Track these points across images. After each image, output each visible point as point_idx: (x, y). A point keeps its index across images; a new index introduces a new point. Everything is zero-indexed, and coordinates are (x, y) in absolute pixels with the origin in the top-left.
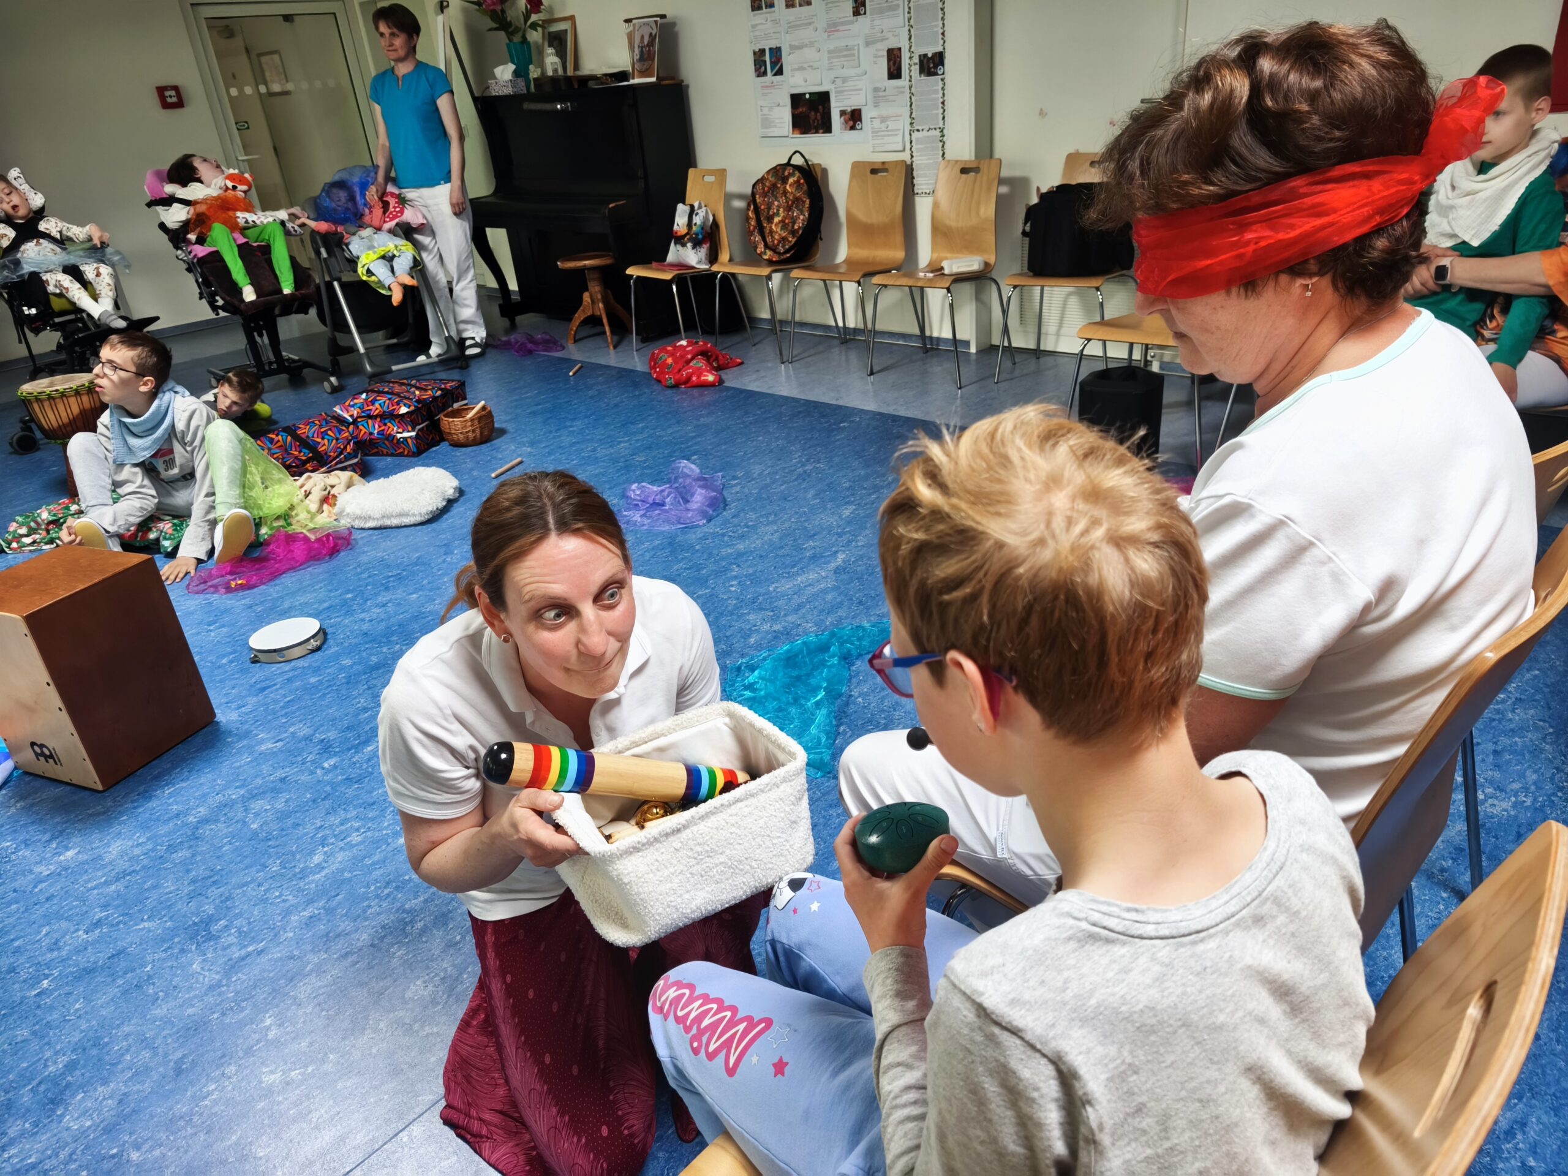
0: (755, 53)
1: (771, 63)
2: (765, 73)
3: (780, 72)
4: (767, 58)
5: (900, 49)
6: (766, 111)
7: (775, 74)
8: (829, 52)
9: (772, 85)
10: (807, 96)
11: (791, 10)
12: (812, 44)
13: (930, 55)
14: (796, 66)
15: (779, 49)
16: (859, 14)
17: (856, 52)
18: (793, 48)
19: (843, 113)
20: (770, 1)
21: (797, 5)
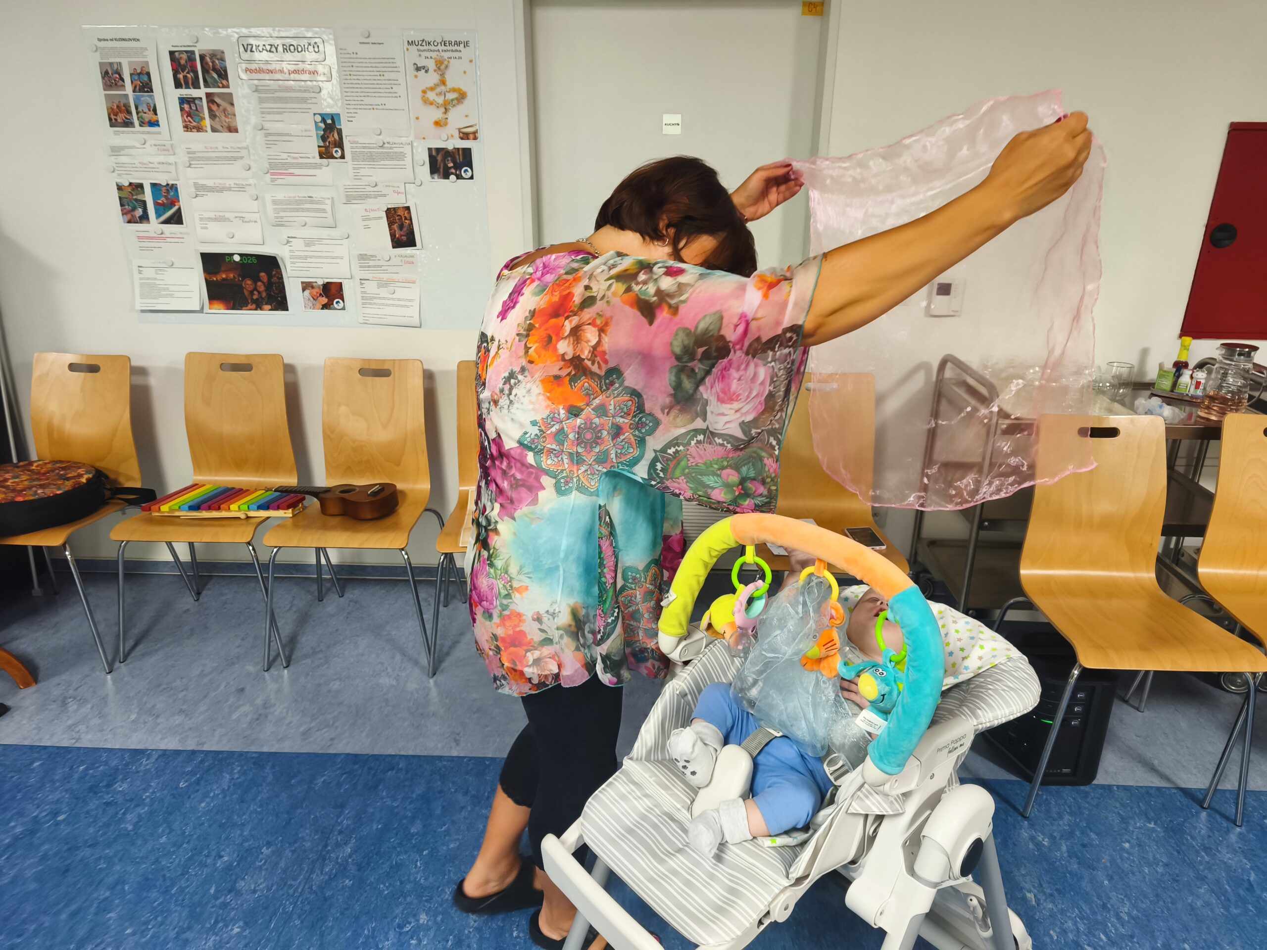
0: (120, 188)
1: (156, 204)
2: (144, 218)
3: (177, 219)
4: (148, 196)
6: (149, 273)
7: (167, 222)
8: (275, 202)
9: (161, 237)
10: (237, 258)
11: (195, 135)
12: (241, 188)
14: (212, 215)
15: (173, 188)
16: (333, 157)
17: (328, 208)
18: (201, 190)
19: (306, 286)
20: (149, 116)
21: (209, 129)
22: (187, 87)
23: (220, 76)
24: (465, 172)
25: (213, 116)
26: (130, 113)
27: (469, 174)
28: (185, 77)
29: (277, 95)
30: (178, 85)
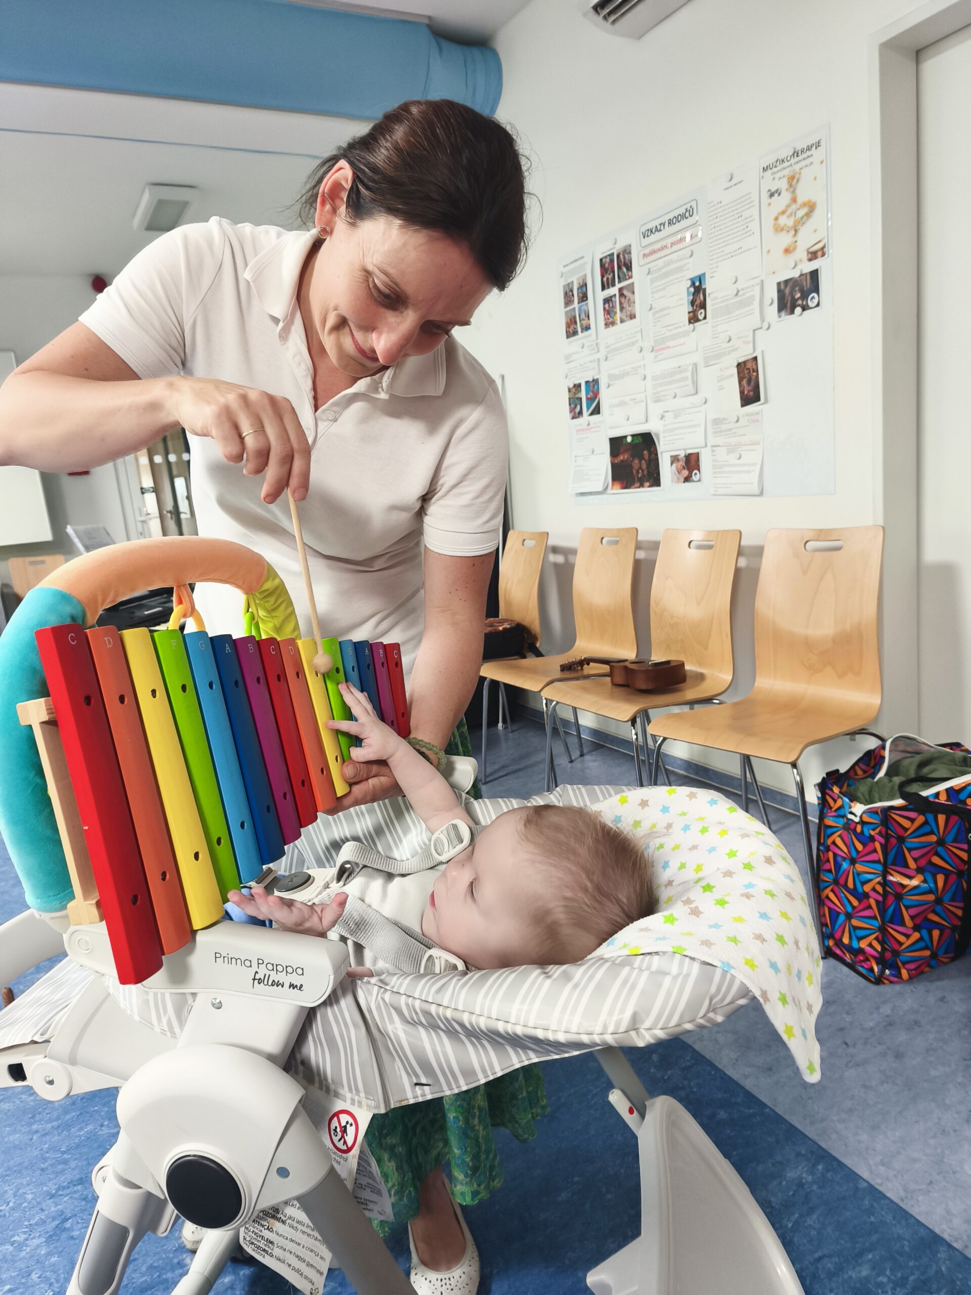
0: (570, 390)
1: (587, 399)
2: (581, 413)
3: (597, 411)
4: (583, 395)
5: (755, 361)
6: (580, 461)
7: (593, 414)
8: (654, 379)
9: (589, 427)
11: (612, 329)
12: (635, 370)
14: (617, 401)
16: (699, 320)
17: (690, 375)
18: (613, 378)
19: (674, 459)
20: (584, 323)
21: (619, 321)
22: (607, 287)
23: (628, 269)
25: (622, 308)
26: (576, 323)
28: (608, 279)
29: (663, 271)
30: (603, 287)
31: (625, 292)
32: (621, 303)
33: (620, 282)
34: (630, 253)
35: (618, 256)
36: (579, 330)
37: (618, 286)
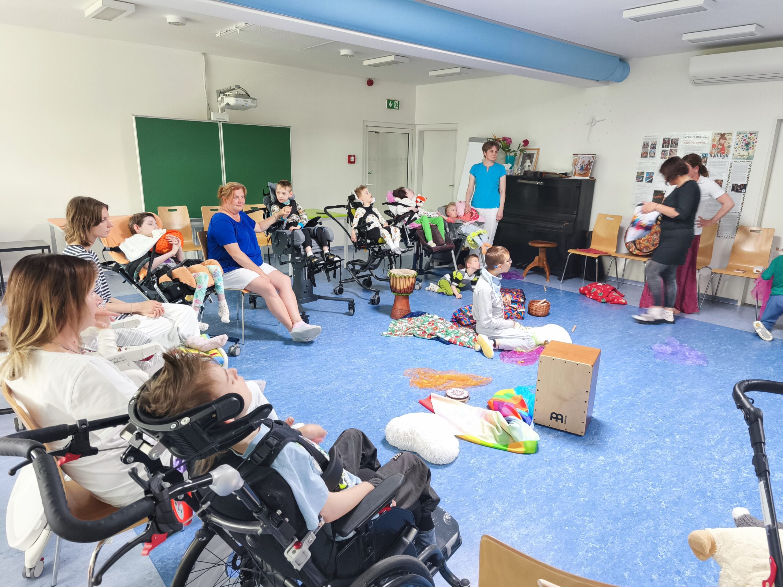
0: (638, 173)
1: (647, 177)
2: (642, 181)
3: (651, 181)
4: (645, 176)
5: (722, 181)
6: (638, 195)
7: (648, 182)
9: (645, 186)
13: (739, 185)
15: (653, 173)
20: (653, 155)
21: (668, 158)
22: (665, 147)
23: (676, 145)
24: (743, 191)
26: (648, 154)
27: (744, 191)
28: (666, 145)
30: (663, 147)
31: (673, 151)
32: (670, 153)
33: (671, 146)
34: (678, 140)
35: (672, 140)
36: (648, 156)
37: (670, 148)
